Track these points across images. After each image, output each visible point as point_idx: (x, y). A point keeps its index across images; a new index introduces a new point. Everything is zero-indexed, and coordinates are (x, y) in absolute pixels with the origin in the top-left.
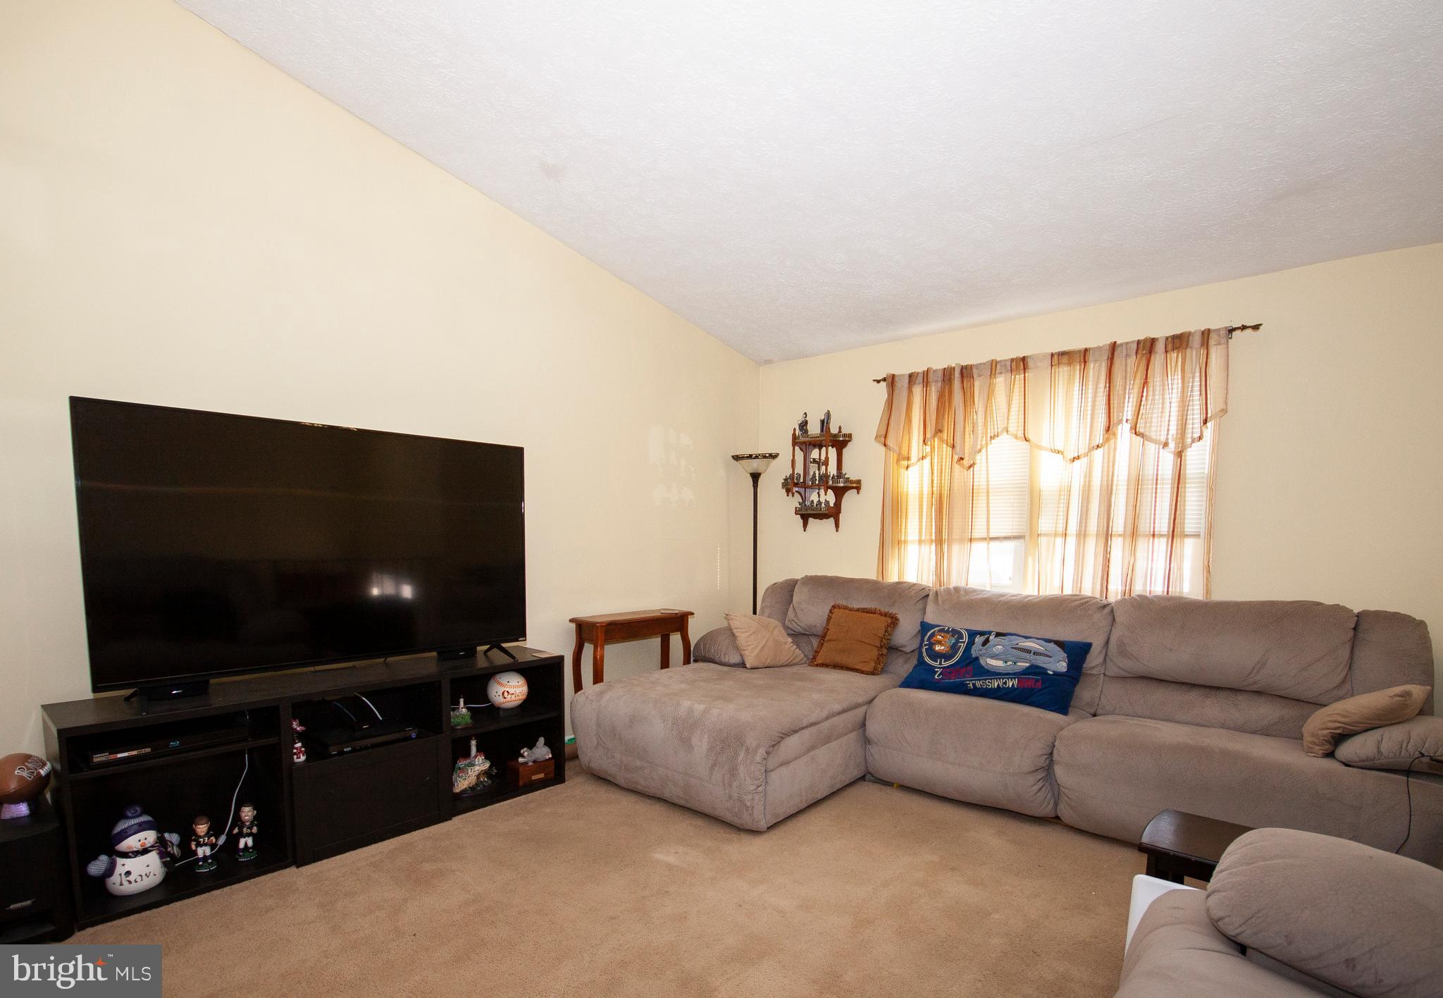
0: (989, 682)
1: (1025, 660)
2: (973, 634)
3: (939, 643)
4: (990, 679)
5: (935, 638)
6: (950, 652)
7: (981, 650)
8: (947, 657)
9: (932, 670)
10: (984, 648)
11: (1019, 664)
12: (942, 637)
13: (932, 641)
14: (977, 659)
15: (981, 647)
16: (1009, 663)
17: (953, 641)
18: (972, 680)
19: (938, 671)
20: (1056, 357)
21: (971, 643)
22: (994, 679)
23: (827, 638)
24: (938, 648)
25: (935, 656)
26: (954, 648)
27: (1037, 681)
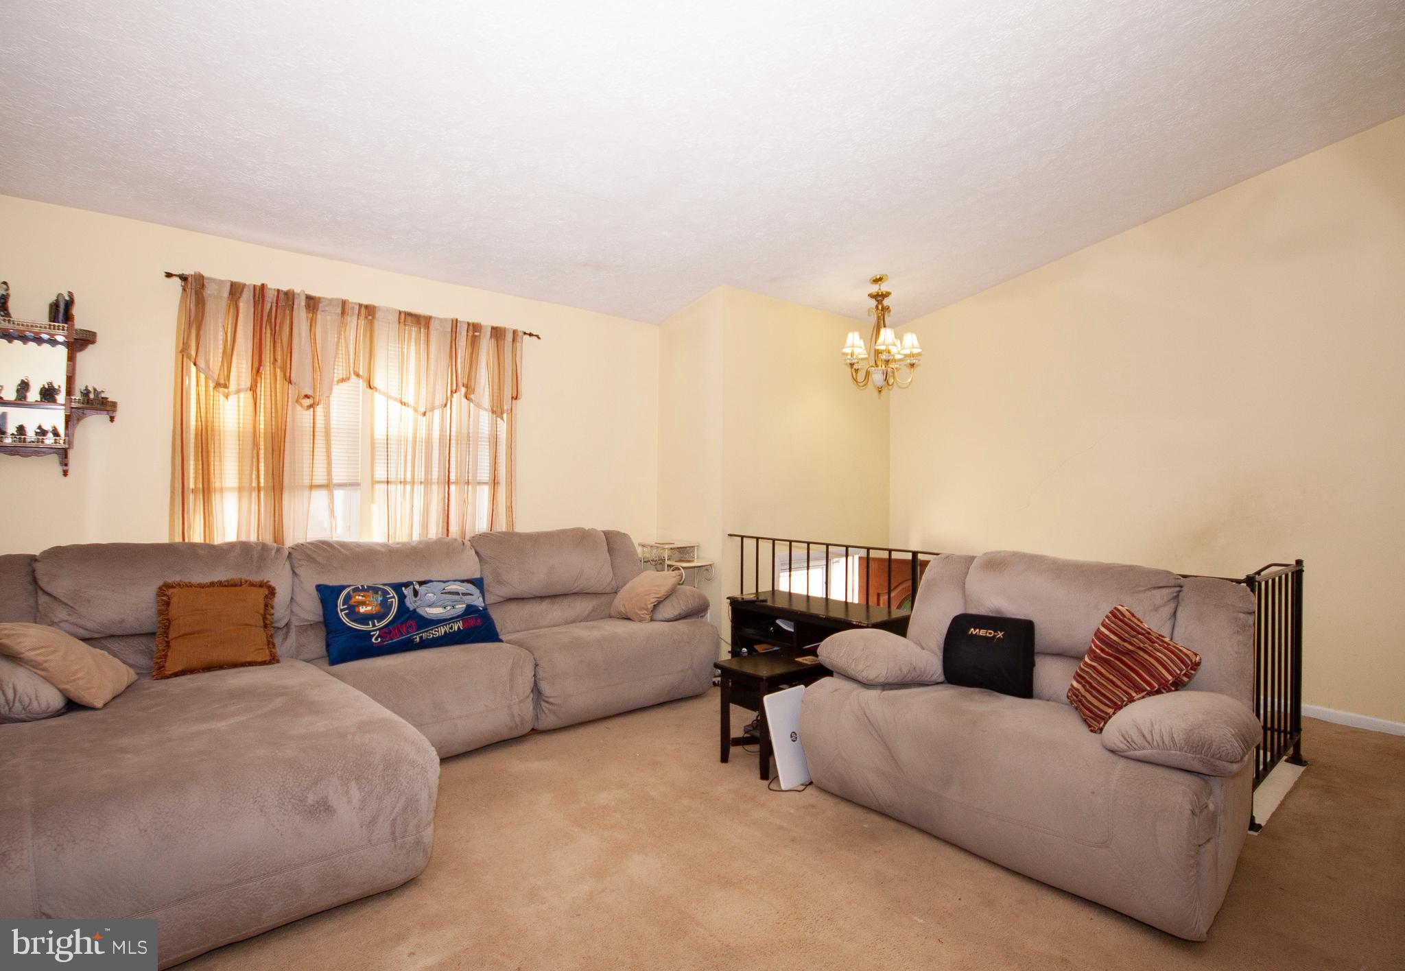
0: (435, 631)
1: (460, 602)
2: (398, 587)
3: (363, 603)
4: (437, 628)
5: (353, 600)
6: (382, 611)
7: (415, 602)
8: (380, 617)
9: (367, 635)
10: (418, 598)
11: (457, 607)
12: (362, 596)
13: (352, 602)
14: (415, 610)
15: (414, 599)
16: (449, 608)
17: (380, 599)
18: (418, 634)
19: (374, 635)
20: (403, 315)
21: (402, 597)
22: (440, 626)
23: (172, 634)
24: (362, 610)
25: (365, 619)
26: (385, 605)
27: (476, 618)
